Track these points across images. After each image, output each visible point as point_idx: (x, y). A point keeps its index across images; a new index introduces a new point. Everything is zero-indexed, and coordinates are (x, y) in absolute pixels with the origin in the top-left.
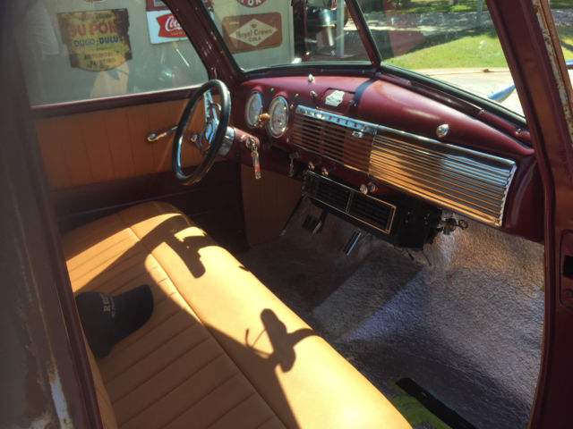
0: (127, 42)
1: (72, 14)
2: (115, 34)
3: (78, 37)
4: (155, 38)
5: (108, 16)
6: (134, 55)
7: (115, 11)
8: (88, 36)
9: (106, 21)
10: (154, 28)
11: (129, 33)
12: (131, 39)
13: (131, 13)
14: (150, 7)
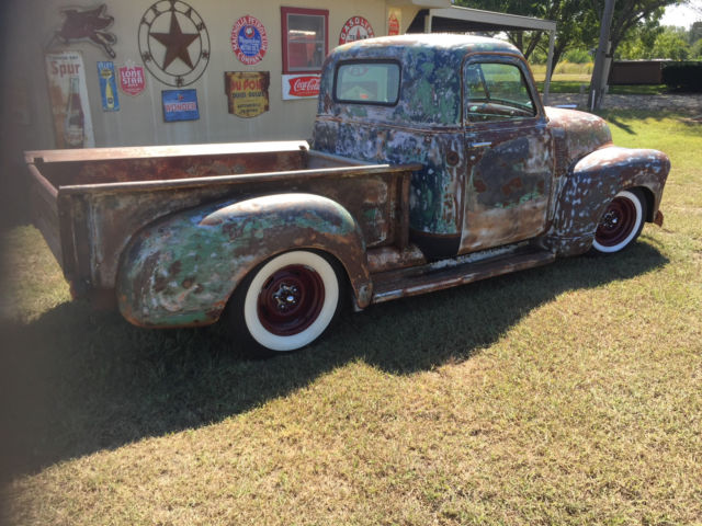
0: (267, 98)
1: (233, 73)
2: (259, 90)
3: (235, 91)
4: (287, 96)
5: (256, 76)
6: (271, 107)
7: (262, 73)
8: (242, 91)
9: (255, 80)
10: (286, 87)
11: (269, 90)
12: (270, 96)
13: (271, 76)
14: (285, 72)
